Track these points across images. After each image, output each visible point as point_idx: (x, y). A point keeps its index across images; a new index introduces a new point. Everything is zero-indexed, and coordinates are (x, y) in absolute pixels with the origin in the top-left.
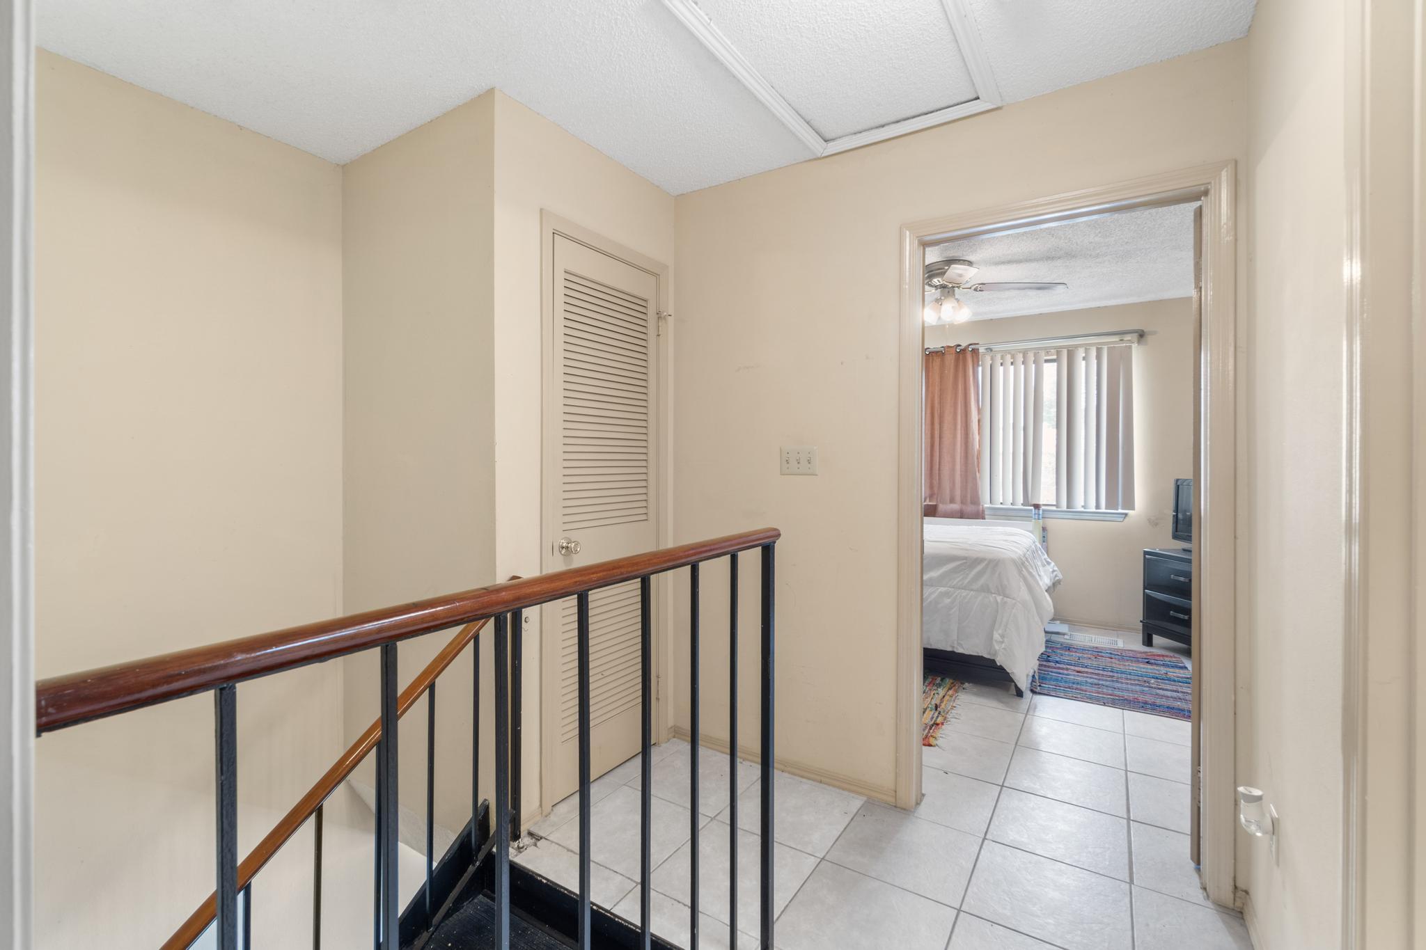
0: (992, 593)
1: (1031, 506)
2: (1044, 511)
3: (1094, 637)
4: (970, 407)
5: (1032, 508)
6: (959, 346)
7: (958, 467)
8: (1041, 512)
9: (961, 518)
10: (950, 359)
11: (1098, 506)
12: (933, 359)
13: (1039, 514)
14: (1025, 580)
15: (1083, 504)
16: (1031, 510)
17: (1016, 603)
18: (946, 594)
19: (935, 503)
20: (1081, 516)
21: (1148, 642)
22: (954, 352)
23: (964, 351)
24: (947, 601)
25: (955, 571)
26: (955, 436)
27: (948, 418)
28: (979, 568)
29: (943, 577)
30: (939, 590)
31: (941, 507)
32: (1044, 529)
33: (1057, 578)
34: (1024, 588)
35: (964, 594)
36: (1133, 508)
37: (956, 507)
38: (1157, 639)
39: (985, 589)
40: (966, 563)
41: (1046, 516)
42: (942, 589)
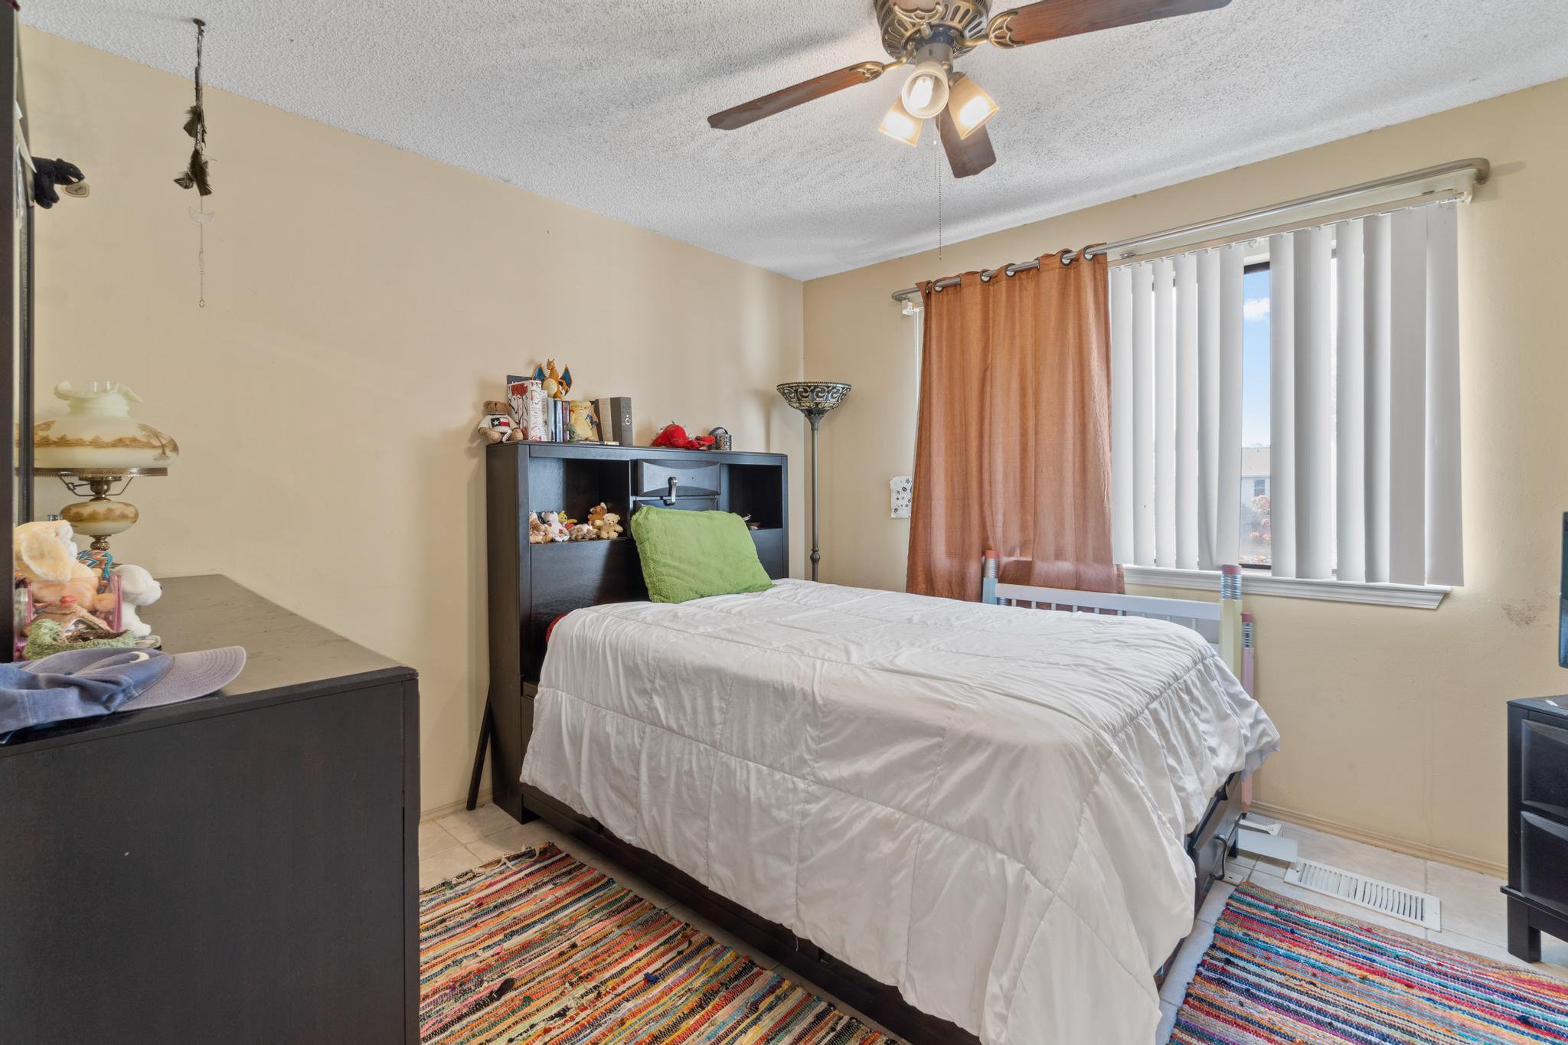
0: (996, 849)
1: (1218, 568)
2: (1245, 579)
3: (1362, 879)
4: (1090, 370)
5: (1220, 573)
6: (1068, 251)
7: (1069, 490)
8: (1239, 581)
9: (1077, 588)
10: (1051, 279)
11: (1371, 572)
12: (1021, 286)
13: (1234, 588)
14: (1101, 813)
15: (1335, 567)
16: (1218, 577)
17: (1050, 901)
18: (886, 827)
19: (1031, 560)
20: (1336, 592)
21: (1526, 946)
22: (1057, 265)
23: (1075, 260)
24: (888, 847)
25: (912, 764)
26: (1062, 431)
27: (1048, 393)
28: (970, 765)
29: (888, 773)
30: (873, 813)
31: (1042, 567)
32: (1246, 619)
33: (1266, 739)
34: (1088, 839)
35: (926, 837)
36: (1460, 582)
37: (1066, 566)
38: (1547, 940)
39: (978, 831)
40: (940, 745)
41: (1252, 590)
42: (881, 811)
